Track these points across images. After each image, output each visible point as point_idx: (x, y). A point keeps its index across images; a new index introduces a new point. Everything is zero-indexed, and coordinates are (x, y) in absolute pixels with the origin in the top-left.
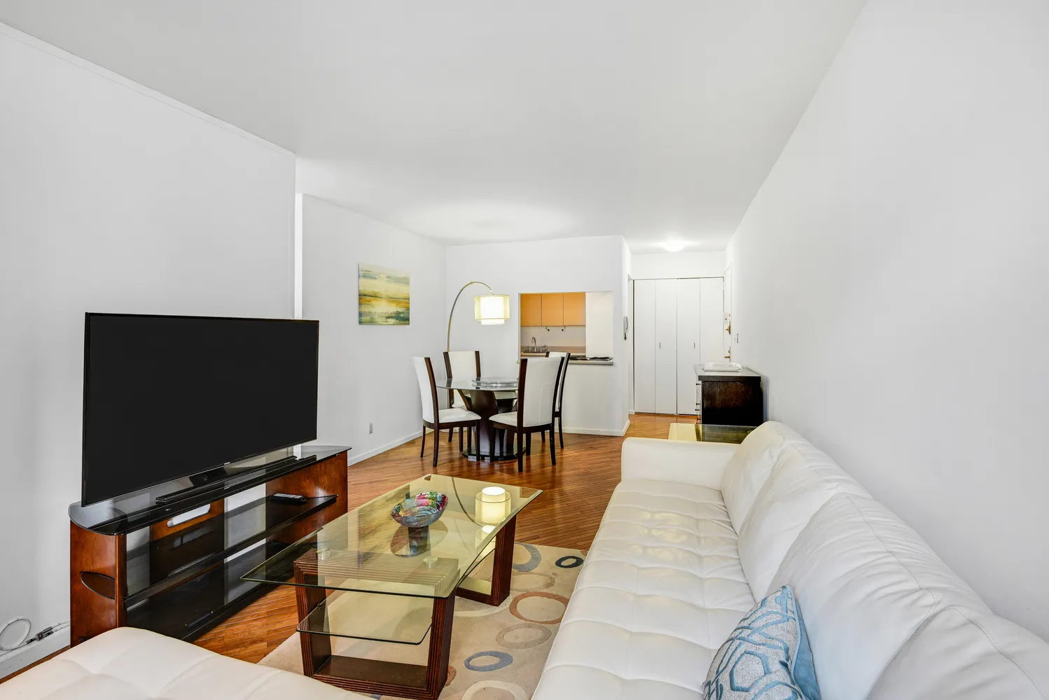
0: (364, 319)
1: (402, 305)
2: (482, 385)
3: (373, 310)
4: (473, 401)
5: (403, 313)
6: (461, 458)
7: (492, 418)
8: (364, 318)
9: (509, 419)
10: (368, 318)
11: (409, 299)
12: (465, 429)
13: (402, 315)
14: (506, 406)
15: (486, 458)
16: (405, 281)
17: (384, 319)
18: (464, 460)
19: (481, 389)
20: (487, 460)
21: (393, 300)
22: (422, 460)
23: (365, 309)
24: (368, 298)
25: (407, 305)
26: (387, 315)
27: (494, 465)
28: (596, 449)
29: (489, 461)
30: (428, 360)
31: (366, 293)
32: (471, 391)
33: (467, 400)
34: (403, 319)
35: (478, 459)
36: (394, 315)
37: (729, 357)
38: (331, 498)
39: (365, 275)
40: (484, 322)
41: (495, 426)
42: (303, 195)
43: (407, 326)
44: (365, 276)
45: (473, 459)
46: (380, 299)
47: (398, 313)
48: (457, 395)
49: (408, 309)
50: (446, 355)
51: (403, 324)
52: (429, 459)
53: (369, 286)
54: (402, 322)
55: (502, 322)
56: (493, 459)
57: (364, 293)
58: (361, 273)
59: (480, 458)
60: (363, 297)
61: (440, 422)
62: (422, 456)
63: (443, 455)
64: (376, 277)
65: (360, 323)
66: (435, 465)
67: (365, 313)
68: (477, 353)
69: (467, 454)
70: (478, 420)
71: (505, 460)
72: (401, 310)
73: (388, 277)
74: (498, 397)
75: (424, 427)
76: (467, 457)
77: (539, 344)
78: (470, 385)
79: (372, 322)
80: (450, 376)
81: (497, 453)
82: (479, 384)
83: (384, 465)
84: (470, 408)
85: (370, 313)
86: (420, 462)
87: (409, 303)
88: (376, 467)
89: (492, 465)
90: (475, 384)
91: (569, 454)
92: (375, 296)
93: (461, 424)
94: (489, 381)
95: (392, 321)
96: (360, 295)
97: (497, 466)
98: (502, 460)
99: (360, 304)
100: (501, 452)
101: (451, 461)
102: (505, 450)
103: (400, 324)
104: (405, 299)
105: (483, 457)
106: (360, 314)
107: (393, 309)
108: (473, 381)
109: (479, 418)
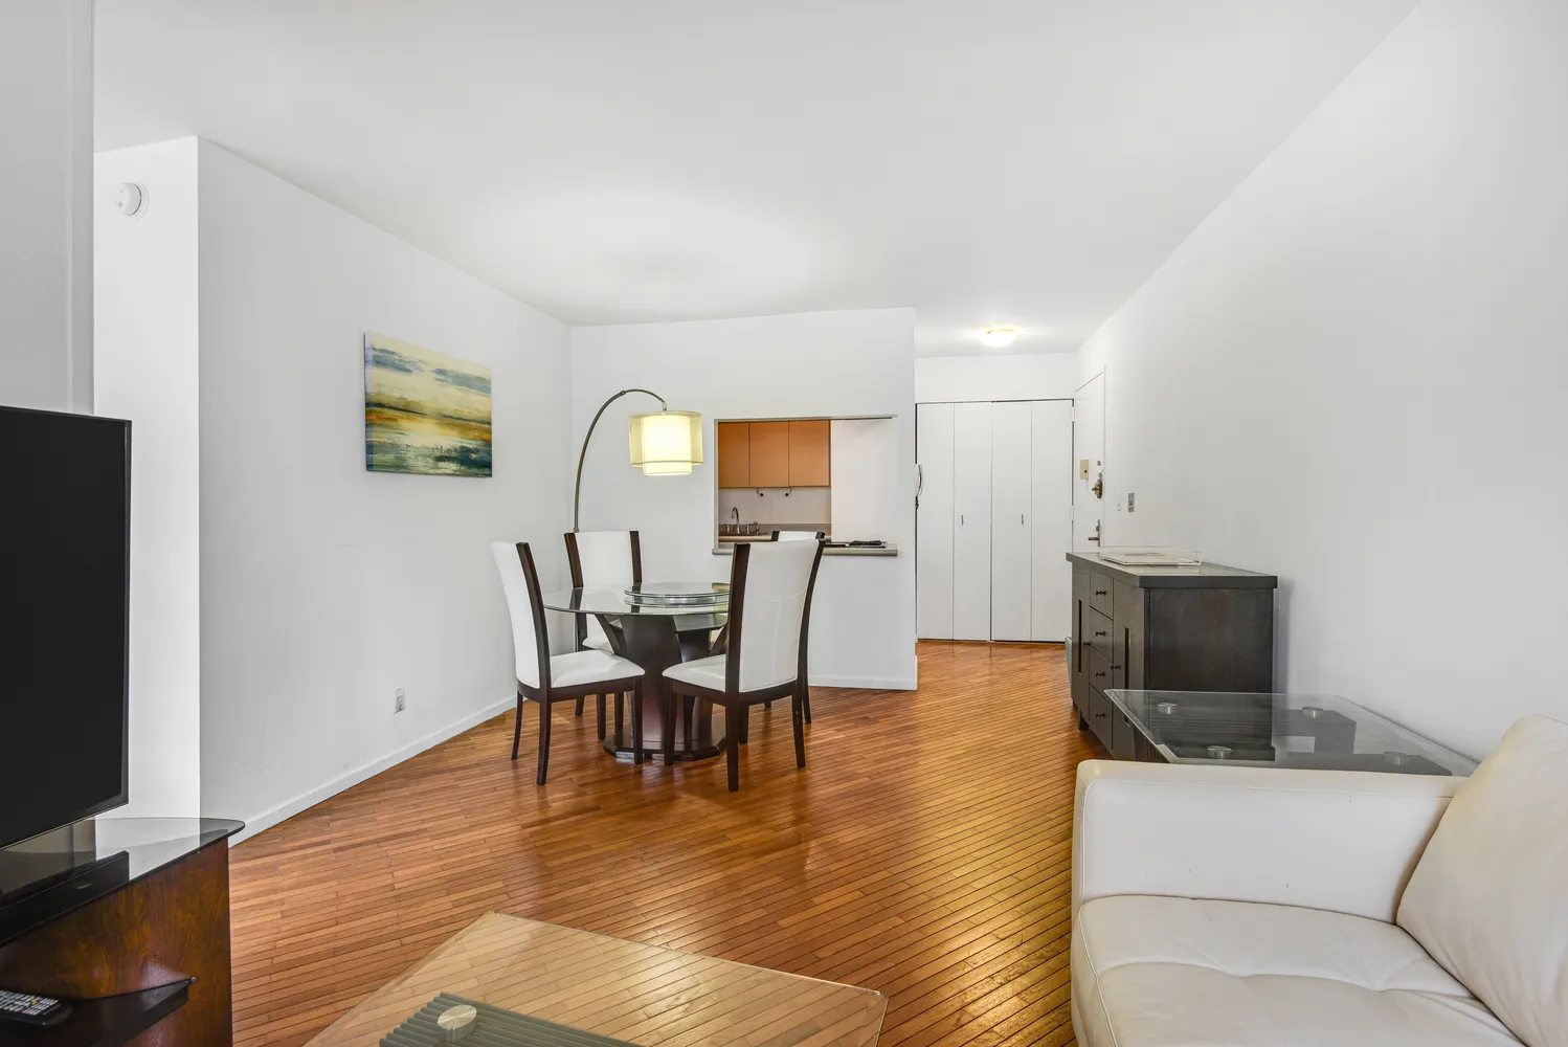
0: (380, 459)
1: (472, 434)
2: (645, 601)
3: (404, 441)
4: (627, 637)
5: (476, 451)
6: (600, 758)
7: (668, 673)
8: (377, 457)
9: (706, 673)
10: (389, 458)
11: (490, 424)
12: (611, 698)
13: (474, 456)
14: (697, 644)
15: (654, 755)
16: (482, 385)
17: (431, 461)
18: (608, 762)
19: (643, 611)
20: (658, 759)
21: (449, 420)
22: (515, 767)
23: (382, 436)
24: (389, 413)
25: (486, 436)
26: (438, 454)
27: (672, 773)
28: (875, 721)
29: (662, 763)
30: (524, 550)
31: (384, 400)
32: (622, 617)
33: (614, 633)
34: (476, 462)
35: (639, 761)
36: (454, 454)
37: (1097, 539)
38: (180, 987)
39: (380, 359)
40: (650, 470)
41: (675, 689)
42: (200, 140)
43: (487, 479)
44: (379, 362)
45: (626, 758)
46: (419, 418)
47: (465, 451)
48: (593, 624)
49: (488, 443)
50: (570, 539)
51: (476, 475)
52: (530, 765)
53: (393, 386)
54: (475, 470)
55: (687, 468)
56: (671, 758)
57: (375, 399)
58: (371, 353)
59: (643, 756)
60: (377, 410)
61: (554, 685)
62: (514, 756)
63: (561, 752)
64: (408, 366)
65: (370, 466)
66: (542, 781)
67: (382, 445)
68: (635, 536)
69: (613, 748)
70: (638, 678)
71: (696, 758)
72: (471, 444)
73: (441, 372)
74: (680, 627)
75: (520, 697)
76: (614, 755)
77: (744, 520)
78: (621, 605)
79: (399, 467)
80: (578, 582)
81: (679, 746)
82: (638, 599)
83: (425, 786)
84: (620, 649)
85: (394, 446)
86: (510, 773)
87: (489, 432)
88: (405, 792)
89: (667, 773)
90: (631, 599)
91: (821, 735)
92: (408, 410)
93: (600, 689)
94: (661, 592)
95: (451, 467)
96: (368, 405)
97: (678, 773)
98: (688, 760)
99: (369, 425)
100: (687, 743)
101: (581, 765)
102: (694, 734)
103: (470, 475)
104: (482, 422)
105: (649, 754)
106: (370, 448)
107: (451, 440)
108: (626, 592)
109: (641, 672)
